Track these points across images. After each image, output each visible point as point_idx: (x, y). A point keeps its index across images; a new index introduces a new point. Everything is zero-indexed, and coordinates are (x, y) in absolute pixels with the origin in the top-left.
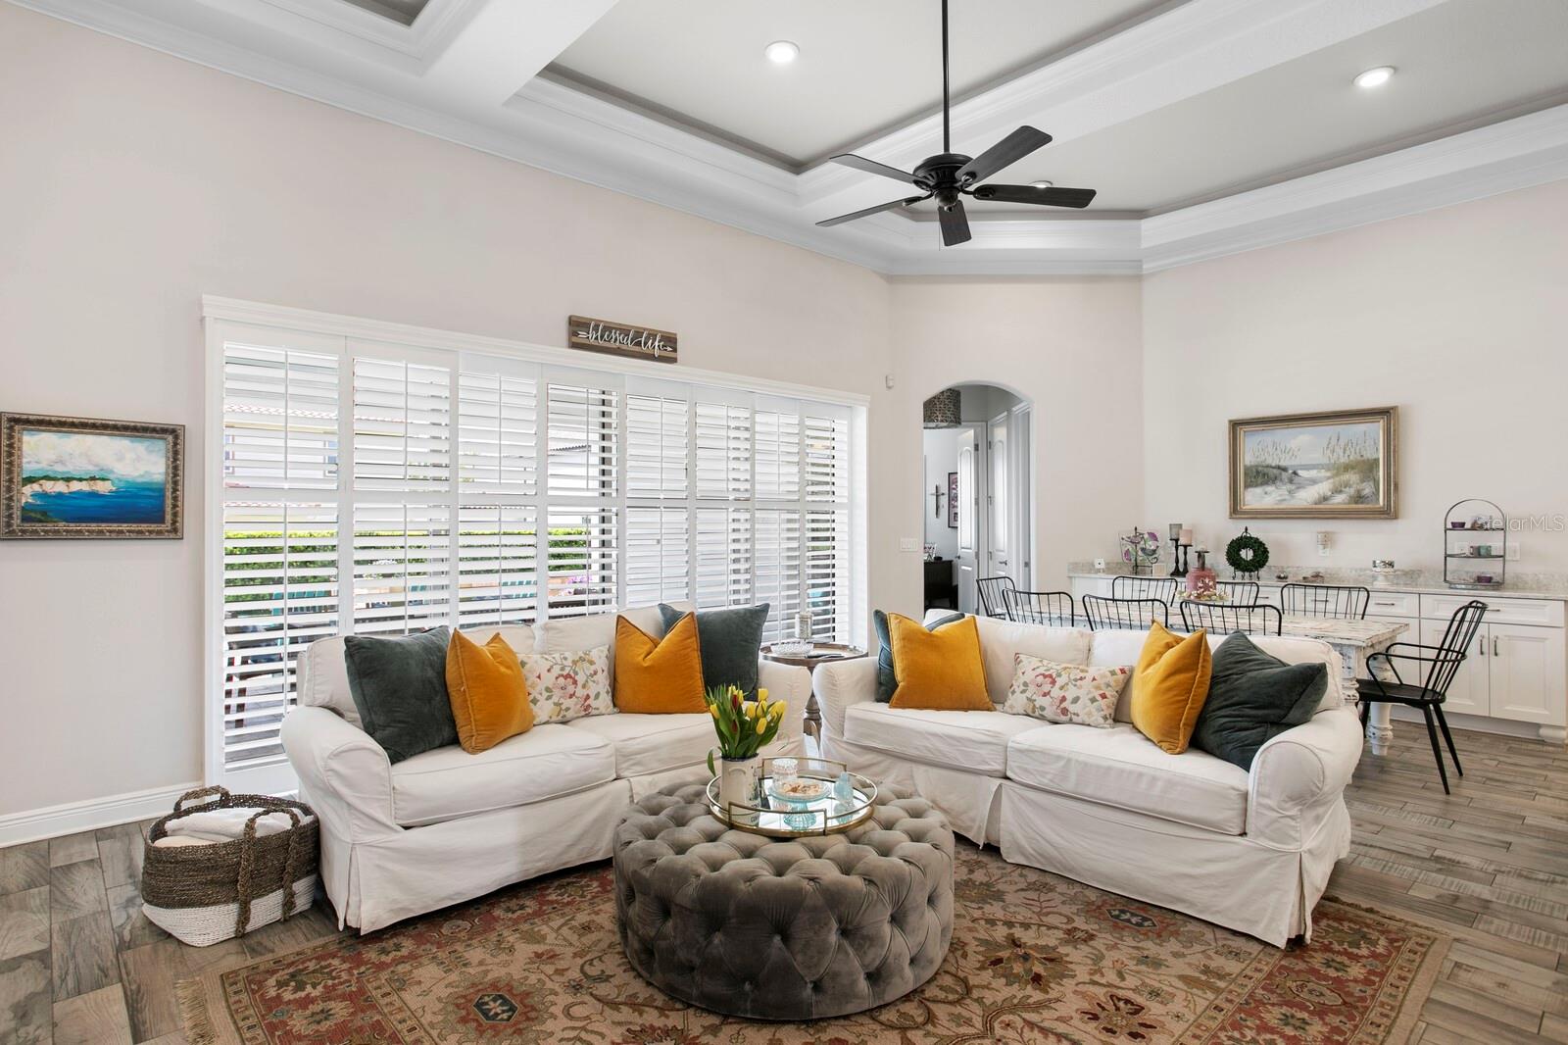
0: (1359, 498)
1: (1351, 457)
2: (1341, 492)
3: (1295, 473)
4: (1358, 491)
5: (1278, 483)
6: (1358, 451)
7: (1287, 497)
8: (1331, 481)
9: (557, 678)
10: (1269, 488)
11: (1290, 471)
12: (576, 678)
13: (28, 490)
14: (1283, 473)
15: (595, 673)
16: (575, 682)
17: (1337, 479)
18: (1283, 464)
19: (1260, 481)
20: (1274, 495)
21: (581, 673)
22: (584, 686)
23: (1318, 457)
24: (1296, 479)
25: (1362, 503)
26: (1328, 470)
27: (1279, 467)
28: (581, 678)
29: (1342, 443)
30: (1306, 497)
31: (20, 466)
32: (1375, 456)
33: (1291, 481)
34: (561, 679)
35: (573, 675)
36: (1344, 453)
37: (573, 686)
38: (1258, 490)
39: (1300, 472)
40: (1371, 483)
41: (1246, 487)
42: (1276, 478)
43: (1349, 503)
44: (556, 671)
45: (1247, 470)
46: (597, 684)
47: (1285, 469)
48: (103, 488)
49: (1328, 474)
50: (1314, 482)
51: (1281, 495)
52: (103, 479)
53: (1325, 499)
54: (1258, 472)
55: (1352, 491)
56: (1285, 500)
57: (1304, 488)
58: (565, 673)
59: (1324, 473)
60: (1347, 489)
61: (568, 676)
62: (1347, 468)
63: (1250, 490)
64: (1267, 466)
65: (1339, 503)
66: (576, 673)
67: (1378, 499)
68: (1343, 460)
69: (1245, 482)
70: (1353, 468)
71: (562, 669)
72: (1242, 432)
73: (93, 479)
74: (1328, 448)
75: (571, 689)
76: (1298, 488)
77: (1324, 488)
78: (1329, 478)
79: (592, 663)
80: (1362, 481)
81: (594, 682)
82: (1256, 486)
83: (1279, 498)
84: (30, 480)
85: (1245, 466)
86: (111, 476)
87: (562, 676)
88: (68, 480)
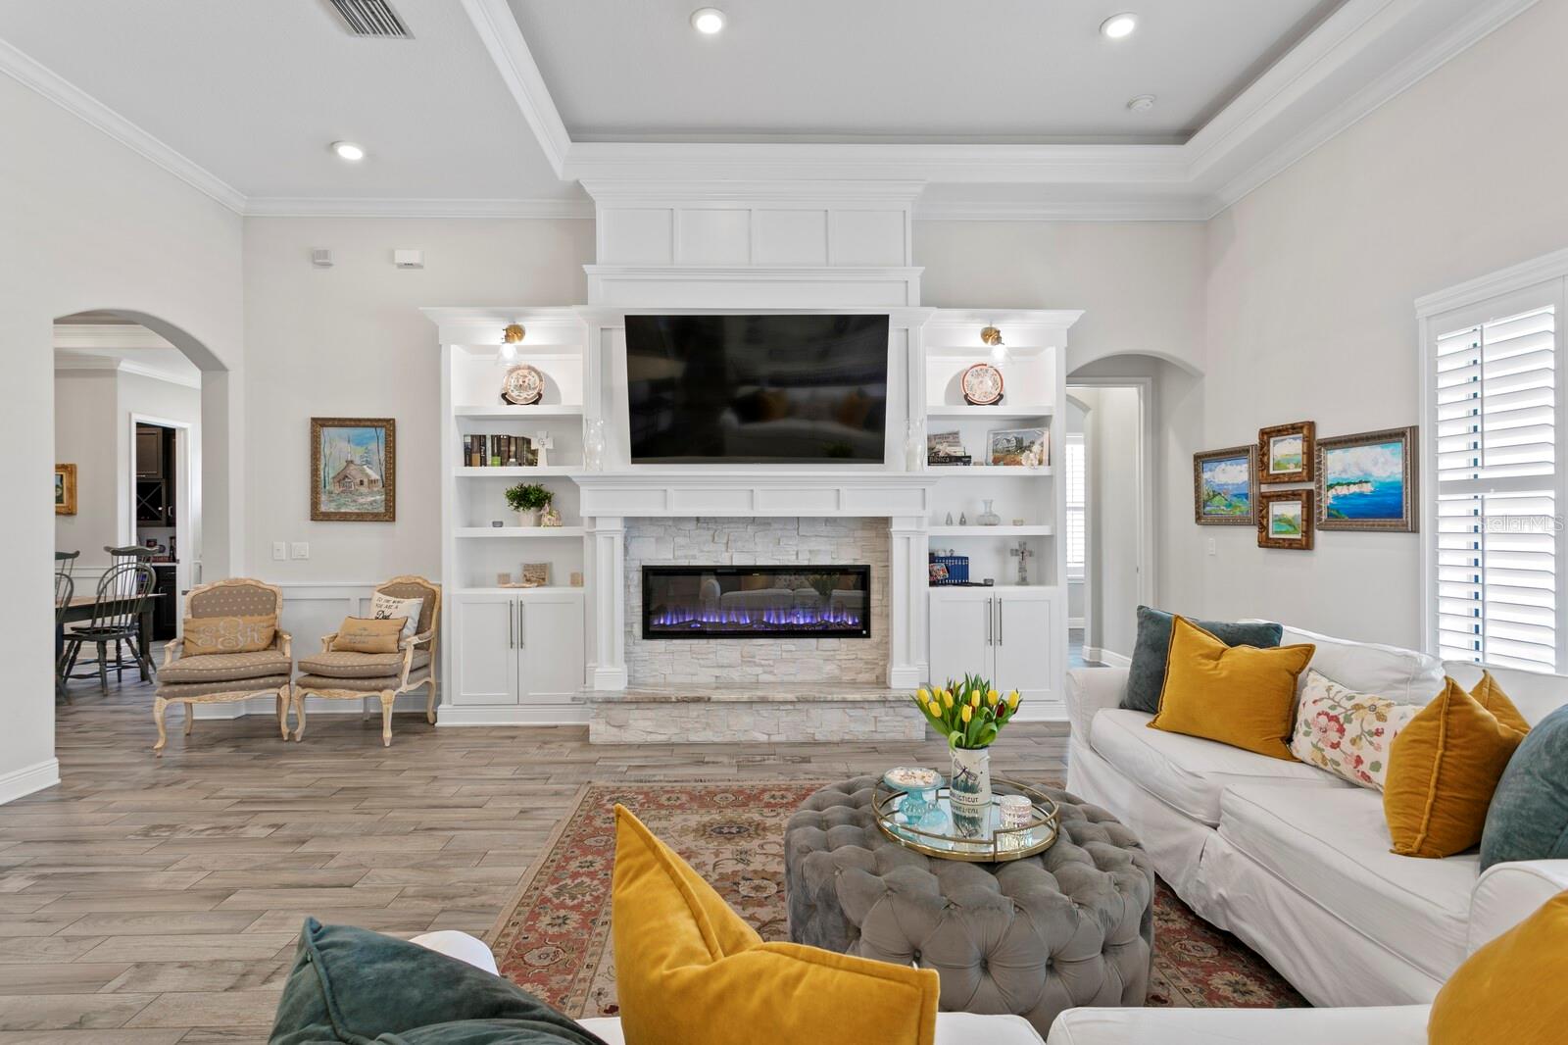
9: (1319, 714)
12: (1346, 726)
13: (1332, 493)
15: (1378, 733)
16: (1341, 730)
21: (1356, 723)
22: (1353, 742)
28: (1352, 730)
31: (1326, 478)
34: (1323, 720)
35: (1342, 720)
37: (1338, 734)
44: (1324, 706)
46: (1378, 748)
48: (1367, 489)
52: (1366, 482)
58: (1332, 713)
61: (1332, 718)
66: (1349, 720)
71: (1333, 708)
73: (1361, 482)
75: (1334, 736)
79: (1381, 718)
81: (1371, 743)
84: (1331, 487)
86: (1371, 479)
87: (1327, 714)
88: (1348, 484)
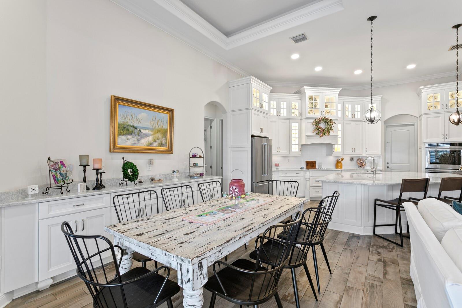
0: (161, 145)
1: (159, 127)
2: (156, 141)
3: (140, 131)
4: (161, 142)
5: (133, 135)
6: (161, 125)
7: (137, 142)
8: (153, 136)
10: (129, 137)
11: (138, 130)
14: (135, 129)
17: (155, 136)
18: (135, 125)
19: (125, 132)
20: (131, 140)
23: (148, 124)
24: (140, 134)
25: (162, 147)
26: (152, 131)
27: (134, 127)
29: (157, 119)
30: (144, 143)
32: (166, 128)
33: (138, 135)
36: (157, 125)
38: (124, 137)
39: (142, 130)
40: (165, 139)
41: (119, 135)
42: (132, 132)
43: (158, 147)
45: (119, 125)
47: (136, 128)
49: (152, 133)
50: (147, 136)
51: (134, 141)
53: (150, 144)
54: (124, 128)
55: (159, 141)
56: (135, 143)
57: (143, 138)
59: (150, 132)
60: (158, 140)
62: (158, 131)
63: (120, 137)
64: (129, 125)
65: (155, 146)
67: (167, 145)
68: (157, 127)
69: (118, 133)
70: (160, 132)
72: (118, 105)
74: (152, 121)
76: (141, 138)
77: (150, 139)
78: (152, 135)
80: (162, 138)
82: (123, 135)
83: (133, 142)
85: (118, 123)
